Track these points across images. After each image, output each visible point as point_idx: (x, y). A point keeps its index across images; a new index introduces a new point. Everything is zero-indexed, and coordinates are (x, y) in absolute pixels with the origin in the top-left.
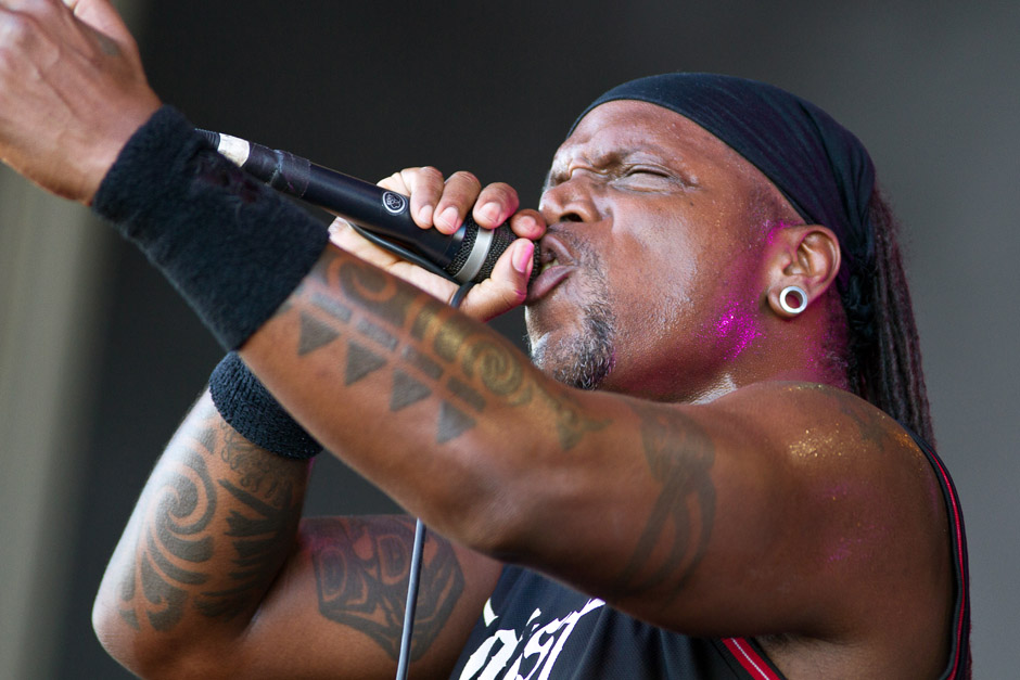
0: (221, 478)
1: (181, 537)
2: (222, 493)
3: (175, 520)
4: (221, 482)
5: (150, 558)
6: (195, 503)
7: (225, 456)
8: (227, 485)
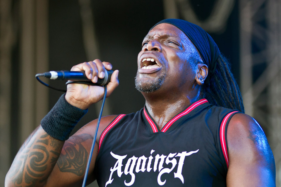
0: (50, 150)
1: (39, 167)
2: (51, 154)
3: (36, 163)
4: (50, 151)
5: (28, 173)
6: (43, 158)
7: (52, 145)
8: (52, 151)
